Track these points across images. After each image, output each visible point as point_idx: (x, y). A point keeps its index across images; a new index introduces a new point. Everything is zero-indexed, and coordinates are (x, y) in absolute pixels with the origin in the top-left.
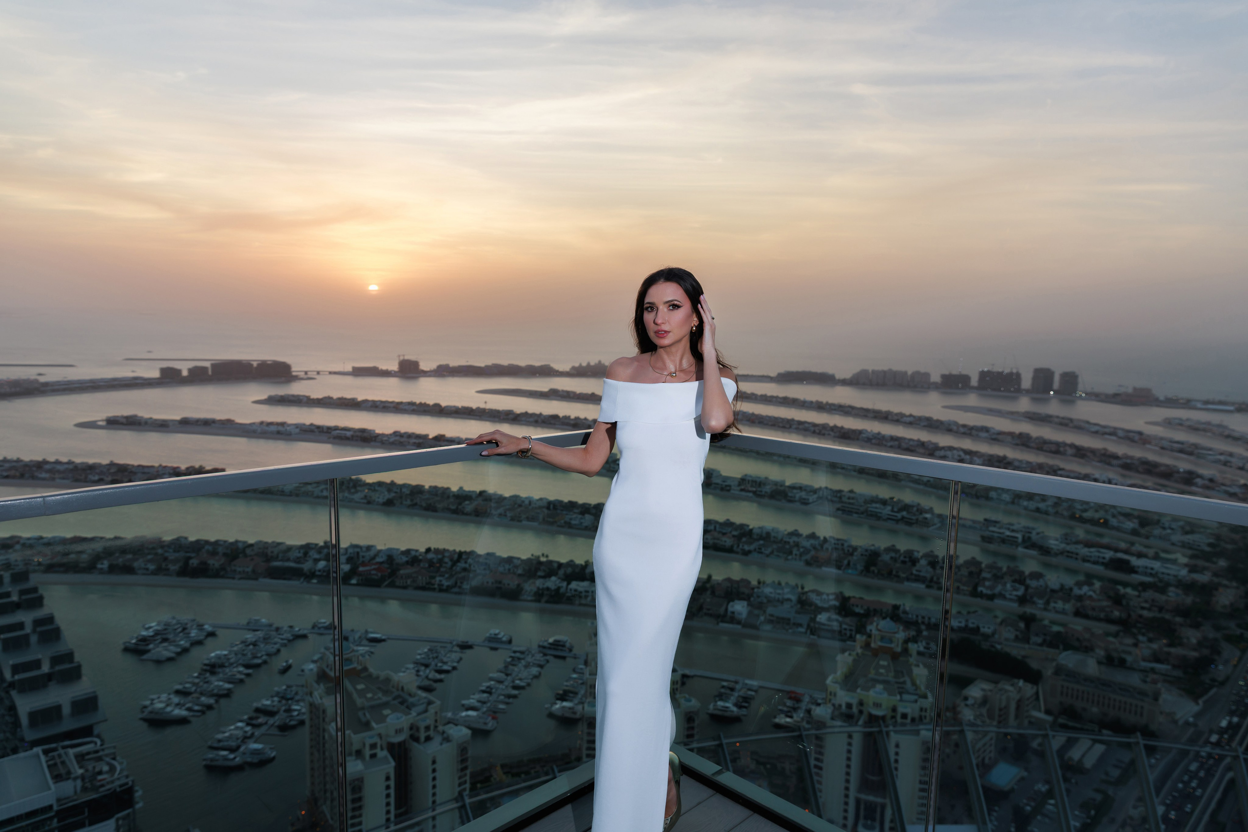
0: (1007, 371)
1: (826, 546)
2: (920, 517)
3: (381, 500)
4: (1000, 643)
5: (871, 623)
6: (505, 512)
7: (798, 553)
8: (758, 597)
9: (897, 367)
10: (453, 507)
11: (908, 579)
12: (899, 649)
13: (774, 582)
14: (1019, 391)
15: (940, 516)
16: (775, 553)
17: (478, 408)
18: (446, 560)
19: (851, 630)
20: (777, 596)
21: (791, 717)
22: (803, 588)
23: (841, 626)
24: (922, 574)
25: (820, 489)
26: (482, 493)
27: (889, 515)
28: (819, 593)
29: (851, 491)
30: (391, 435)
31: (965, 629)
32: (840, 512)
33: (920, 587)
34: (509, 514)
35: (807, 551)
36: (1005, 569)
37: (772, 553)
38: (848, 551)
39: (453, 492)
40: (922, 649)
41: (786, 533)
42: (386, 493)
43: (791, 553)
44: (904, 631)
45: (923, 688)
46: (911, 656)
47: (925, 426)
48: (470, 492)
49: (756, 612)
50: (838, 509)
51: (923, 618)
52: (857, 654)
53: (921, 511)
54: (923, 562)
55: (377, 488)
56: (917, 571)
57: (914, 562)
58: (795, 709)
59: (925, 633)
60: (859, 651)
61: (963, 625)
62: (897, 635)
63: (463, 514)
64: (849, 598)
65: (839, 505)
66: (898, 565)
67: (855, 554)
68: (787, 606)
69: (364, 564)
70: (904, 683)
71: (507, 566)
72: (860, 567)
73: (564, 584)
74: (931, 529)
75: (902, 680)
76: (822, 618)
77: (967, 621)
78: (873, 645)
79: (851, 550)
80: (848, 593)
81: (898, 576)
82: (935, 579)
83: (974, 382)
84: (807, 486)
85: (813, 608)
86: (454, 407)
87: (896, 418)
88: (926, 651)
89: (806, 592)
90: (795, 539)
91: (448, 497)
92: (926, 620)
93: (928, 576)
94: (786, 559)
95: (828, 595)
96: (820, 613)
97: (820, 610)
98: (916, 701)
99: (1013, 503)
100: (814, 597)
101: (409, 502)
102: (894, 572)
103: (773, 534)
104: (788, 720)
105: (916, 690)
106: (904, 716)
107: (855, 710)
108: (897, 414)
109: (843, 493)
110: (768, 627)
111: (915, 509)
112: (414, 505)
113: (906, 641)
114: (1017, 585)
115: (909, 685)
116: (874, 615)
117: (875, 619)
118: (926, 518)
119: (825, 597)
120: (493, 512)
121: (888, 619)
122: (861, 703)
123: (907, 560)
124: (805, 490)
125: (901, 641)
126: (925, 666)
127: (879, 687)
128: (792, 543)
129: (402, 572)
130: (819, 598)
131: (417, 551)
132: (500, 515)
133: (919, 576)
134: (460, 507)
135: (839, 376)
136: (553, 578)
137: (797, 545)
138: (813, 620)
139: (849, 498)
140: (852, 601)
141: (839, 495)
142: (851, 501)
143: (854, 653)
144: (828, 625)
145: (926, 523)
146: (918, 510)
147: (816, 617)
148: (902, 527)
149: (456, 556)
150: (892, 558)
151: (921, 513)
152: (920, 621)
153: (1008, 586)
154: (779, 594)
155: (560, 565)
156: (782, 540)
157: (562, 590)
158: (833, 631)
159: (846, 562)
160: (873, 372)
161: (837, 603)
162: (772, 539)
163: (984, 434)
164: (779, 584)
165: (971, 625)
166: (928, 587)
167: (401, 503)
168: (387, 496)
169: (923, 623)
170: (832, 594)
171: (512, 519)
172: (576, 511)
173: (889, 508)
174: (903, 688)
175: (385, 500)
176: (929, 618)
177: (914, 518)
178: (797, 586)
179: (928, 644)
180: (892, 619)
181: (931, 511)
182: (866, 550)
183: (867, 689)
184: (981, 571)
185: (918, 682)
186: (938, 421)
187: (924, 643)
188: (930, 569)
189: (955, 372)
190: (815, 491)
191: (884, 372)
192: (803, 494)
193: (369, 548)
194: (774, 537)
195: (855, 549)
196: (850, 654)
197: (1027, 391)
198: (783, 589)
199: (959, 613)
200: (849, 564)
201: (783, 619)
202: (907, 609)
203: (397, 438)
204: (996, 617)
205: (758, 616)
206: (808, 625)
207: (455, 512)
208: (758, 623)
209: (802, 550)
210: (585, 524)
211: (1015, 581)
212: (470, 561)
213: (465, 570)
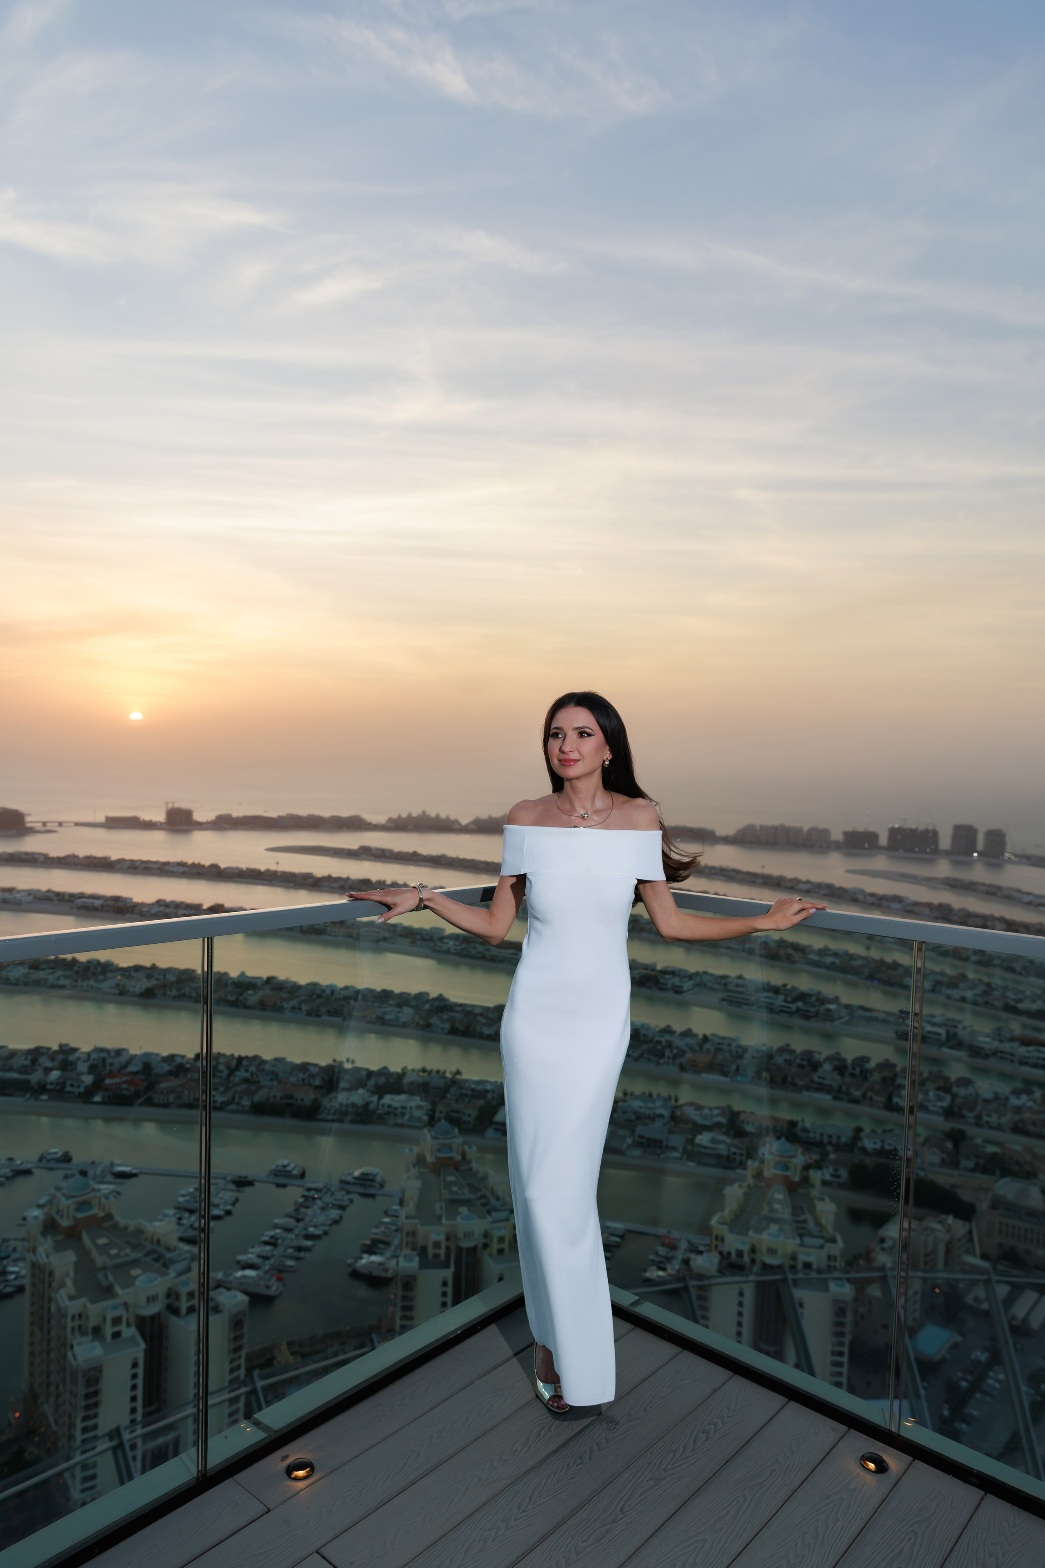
0: (922, 827)
1: (707, 1046)
2: (822, 1009)
3: (137, 990)
4: (923, 1169)
5: (764, 1145)
6: (300, 1005)
7: (671, 1055)
8: (624, 1112)
9: (791, 822)
10: (232, 998)
11: (808, 1088)
12: (797, 1178)
13: (644, 1093)
14: (937, 852)
15: (848, 1007)
16: (646, 1056)
17: (268, 871)
18: (221, 1067)
19: (741, 1155)
20: (648, 1112)
21: (664, 1269)
22: (676, 1100)
23: (729, 1150)
24: (826, 1082)
25: (697, 974)
26: (269, 980)
27: (782, 1006)
28: (698, 1107)
29: (740, 977)
30: (153, 904)
31: (881, 1152)
32: (726, 1003)
33: (825, 1098)
34: (304, 1007)
35: (682, 1053)
36: (926, 1074)
37: (641, 1055)
38: (737, 1052)
39: (232, 978)
40: (828, 1177)
41: (657, 1029)
42: (145, 980)
43: (662, 1055)
44: (803, 1154)
45: (830, 1229)
46: (813, 1186)
47: (825, 895)
48: (254, 978)
49: (621, 1132)
50: (723, 1000)
51: (830, 1136)
52: (749, 1186)
53: (822, 1000)
54: (827, 1067)
55: (133, 974)
56: (820, 1077)
57: (815, 1066)
58: (669, 1259)
59: (832, 1156)
60: (751, 1181)
61: (878, 1146)
62: (794, 1160)
63: (246, 1007)
64: (739, 1113)
65: (724, 995)
66: (794, 1070)
67: (746, 1056)
68: (658, 1124)
69: (111, 1075)
70: (805, 1221)
71: (301, 1076)
72: (751, 1073)
73: (375, 1098)
74: (836, 1023)
75: (802, 1218)
76: (703, 1139)
77: (883, 1142)
78: (766, 1174)
79: (740, 1051)
80: (736, 1108)
81: (794, 1084)
82: (844, 1089)
83: (883, 841)
84: (681, 970)
85: (690, 1125)
86: (237, 868)
87: (790, 884)
88: (833, 1179)
89: (682, 1106)
90: (667, 1037)
91: (226, 985)
92: (834, 1140)
93: (835, 1085)
94: (658, 1064)
95: (710, 1109)
96: (700, 1133)
97: (700, 1128)
98: (822, 1247)
99: (933, 990)
100: (691, 1112)
101: (174, 992)
102: (789, 1079)
103: (643, 1032)
104: (661, 1273)
105: (821, 1231)
106: (807, 1266)
107: (746, 1258)
108: (791, 880)
109: (729, 980)
110: (637, 1152)
111: (814, 999)
112: (181, 997)
113: (807, 1167)
114: (942, 1094)
115: (811, 1225)
116: (767, 1134)
117: (768, 1139)
118: (829, 1010)
119: (706, 1111)
120: (285, 1005)
121: (783, 1139)
122: (753, 1250)
123: (805, 1063)
124: (679, 975)
125: (799, 1168)
126: (833, 1199)
127: (774, 1227)
128: (664, 1043)
129: (163, 1085)
130: (697, 1113)
131: (183, 1057)
132: (293, 1008)
133: (822, 1084)
134: (241, 998)
135: (720, 832)
136: (361, 1091)
137: (670, 1045)
138: (691, 1141)
139: (737, 986)
140: (743, 1117)
141: (723, 981)
142: (740, 989)
143: (745, 1185)
144: (712, 1149)
145: (829, 1016)
146: (818, 1000)
147: (694, 1137)
148: (797, 1021)
149: (234, 1063)
150: (786, 1061)
151: (822, 1004)
152: (825, 1140)
153: (931, 1095)
154: (650, 1108)
155: (370, 1074)
156: (653, 1038)
157: (372, 1107)
158: (720, 1157)
159: (734, 1067)
160: (762, 827)
161: (723, 1120)
162: (642, 1038)
163: (897, 906)
164: (651, 1095)
165: (887, 1147)
166: (835, 1098)
167: (164, 994)
168: (146, 984)
169: (830, 1143)
170: (717, 1108)
171: (309, 1013)
172: (392, 1002)
173: (782, 997)
174: (803, 1228)
175: (142, 990)
176: (838, 1137)
177: (812, 1009)
178: (670, 1097)
179: (836, 1170)
180: (787, 1139)
181: (836, 1000)
182: (758, 1051)
183: (759, 1230)
184: (895, 1076)
185: (823, 1221)
186: (840, 888)
187: (831, 1170)
188: (836, 1076)
189: (860, 828)
190: (691, 977)
191: (775, 829)
192: (676, 981)
193: (119, 1052)
194: (645, 1035)
195: (745, 1050)
196: (740, 1186)
197: (947, 853)
198: (653, 1102)
199: (873, 1131)
200: (738, 1070)
201: (654, 1140)
202: (808, 1125)
203: (162, 909)
204: (917, 1135)
205: (623, 1138)
206: (685, 1149)
207: (234, 1004)
208: (624, 1147)
209: (675, 1051)
210: (403, 1020)
211: (938, 1089)
212: (253, 1069)
213: (246, 1080)
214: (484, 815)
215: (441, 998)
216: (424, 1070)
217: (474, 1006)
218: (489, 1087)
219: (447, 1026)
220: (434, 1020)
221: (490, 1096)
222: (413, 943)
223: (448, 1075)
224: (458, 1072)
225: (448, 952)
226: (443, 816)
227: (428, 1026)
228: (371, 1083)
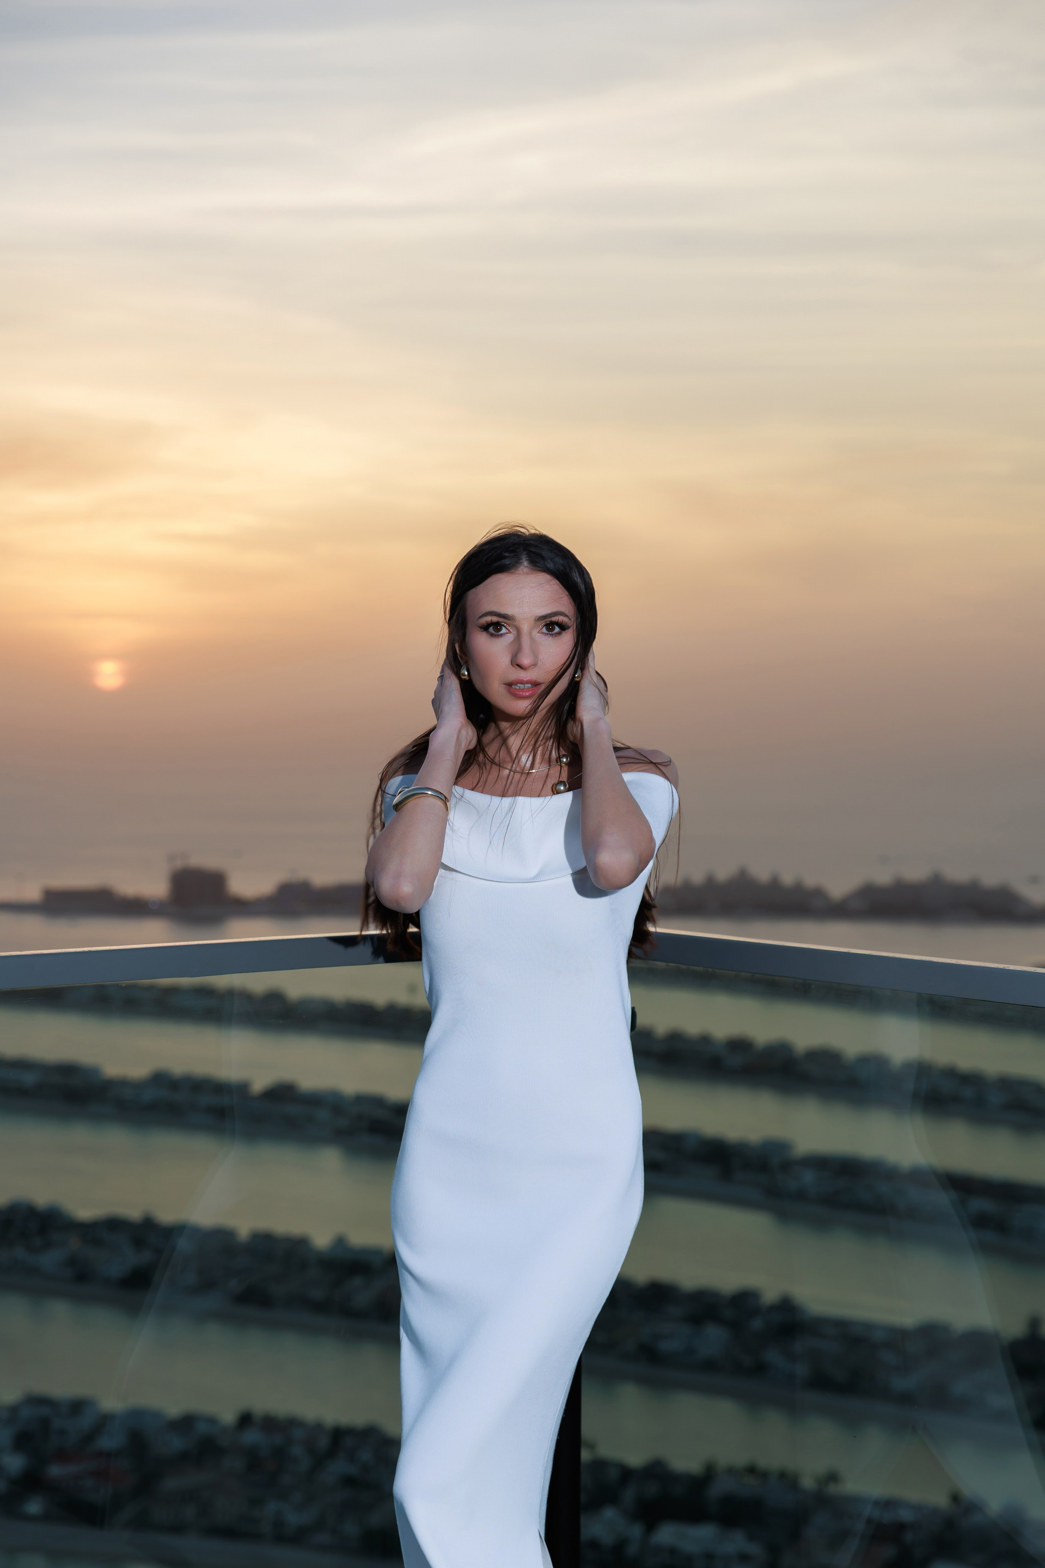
3: (115, 1271)
10: (319, 1294)
18: (297, 1451)
42: (129, 1249)
55: (104, 1235)
69: (62, 1456)
73: (636, 1531)
129: (171, 1483)
131: (212, 1420)
136: (609, 1513)
149: (323, 1442)
155: (627, 1474)
157: (632, 1550)
168: (132, 1257)
175: (124, 1272)
193: (77, 1406)
207: (321, 1307)
212: (366, 1455)
213: (349, 1482)
214: (883, 877)
215: (786, 1306)
216: (752, 1470)
217: (869, 1327)
218: (906, 1515)
219: (801, 1370)
220: (773, 1356)
221: (909, 1537)
222: (726, 1174)
223: (808, 1483)
224: (833, 1477)
225: (801, 1196)
226: (788, 879)
227: (760, 1369)
228: (629, 1495)
